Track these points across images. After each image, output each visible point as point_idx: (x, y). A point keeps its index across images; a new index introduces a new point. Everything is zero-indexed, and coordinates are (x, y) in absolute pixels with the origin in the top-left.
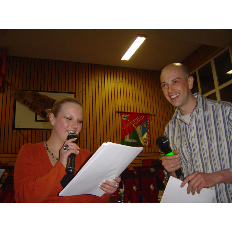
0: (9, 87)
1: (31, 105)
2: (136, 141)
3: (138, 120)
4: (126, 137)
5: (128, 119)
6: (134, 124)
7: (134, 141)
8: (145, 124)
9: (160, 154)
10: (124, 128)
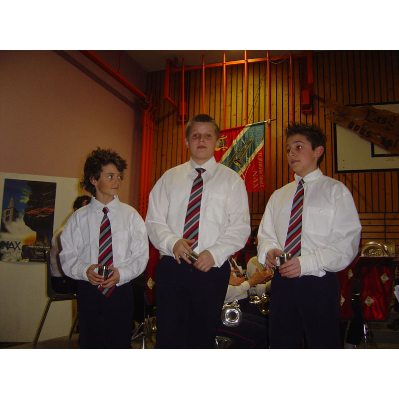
0: (321, 104)
1: (362, 130)
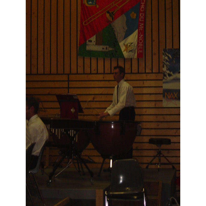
2: (111, 49)
3: (119, 5)
4: (91, 41)
5: (96, 4)
6: (108, 12)
7: (106, 48)
8: (133, 13)
9: (165, 75)
10: (85, 23)
